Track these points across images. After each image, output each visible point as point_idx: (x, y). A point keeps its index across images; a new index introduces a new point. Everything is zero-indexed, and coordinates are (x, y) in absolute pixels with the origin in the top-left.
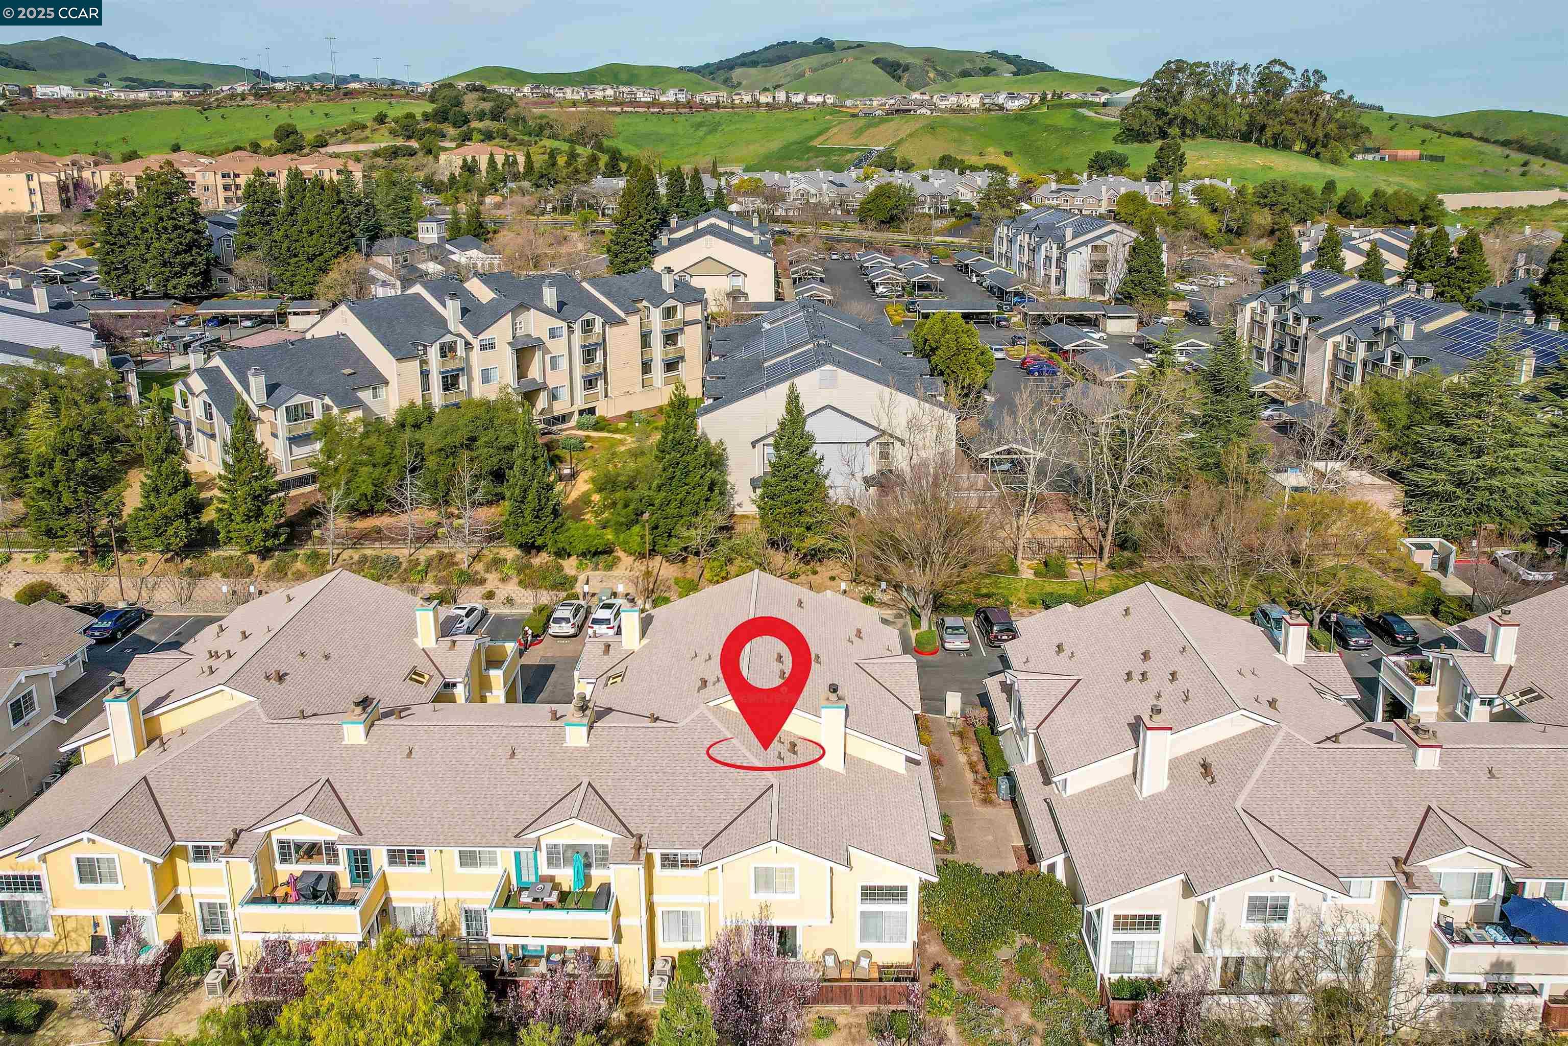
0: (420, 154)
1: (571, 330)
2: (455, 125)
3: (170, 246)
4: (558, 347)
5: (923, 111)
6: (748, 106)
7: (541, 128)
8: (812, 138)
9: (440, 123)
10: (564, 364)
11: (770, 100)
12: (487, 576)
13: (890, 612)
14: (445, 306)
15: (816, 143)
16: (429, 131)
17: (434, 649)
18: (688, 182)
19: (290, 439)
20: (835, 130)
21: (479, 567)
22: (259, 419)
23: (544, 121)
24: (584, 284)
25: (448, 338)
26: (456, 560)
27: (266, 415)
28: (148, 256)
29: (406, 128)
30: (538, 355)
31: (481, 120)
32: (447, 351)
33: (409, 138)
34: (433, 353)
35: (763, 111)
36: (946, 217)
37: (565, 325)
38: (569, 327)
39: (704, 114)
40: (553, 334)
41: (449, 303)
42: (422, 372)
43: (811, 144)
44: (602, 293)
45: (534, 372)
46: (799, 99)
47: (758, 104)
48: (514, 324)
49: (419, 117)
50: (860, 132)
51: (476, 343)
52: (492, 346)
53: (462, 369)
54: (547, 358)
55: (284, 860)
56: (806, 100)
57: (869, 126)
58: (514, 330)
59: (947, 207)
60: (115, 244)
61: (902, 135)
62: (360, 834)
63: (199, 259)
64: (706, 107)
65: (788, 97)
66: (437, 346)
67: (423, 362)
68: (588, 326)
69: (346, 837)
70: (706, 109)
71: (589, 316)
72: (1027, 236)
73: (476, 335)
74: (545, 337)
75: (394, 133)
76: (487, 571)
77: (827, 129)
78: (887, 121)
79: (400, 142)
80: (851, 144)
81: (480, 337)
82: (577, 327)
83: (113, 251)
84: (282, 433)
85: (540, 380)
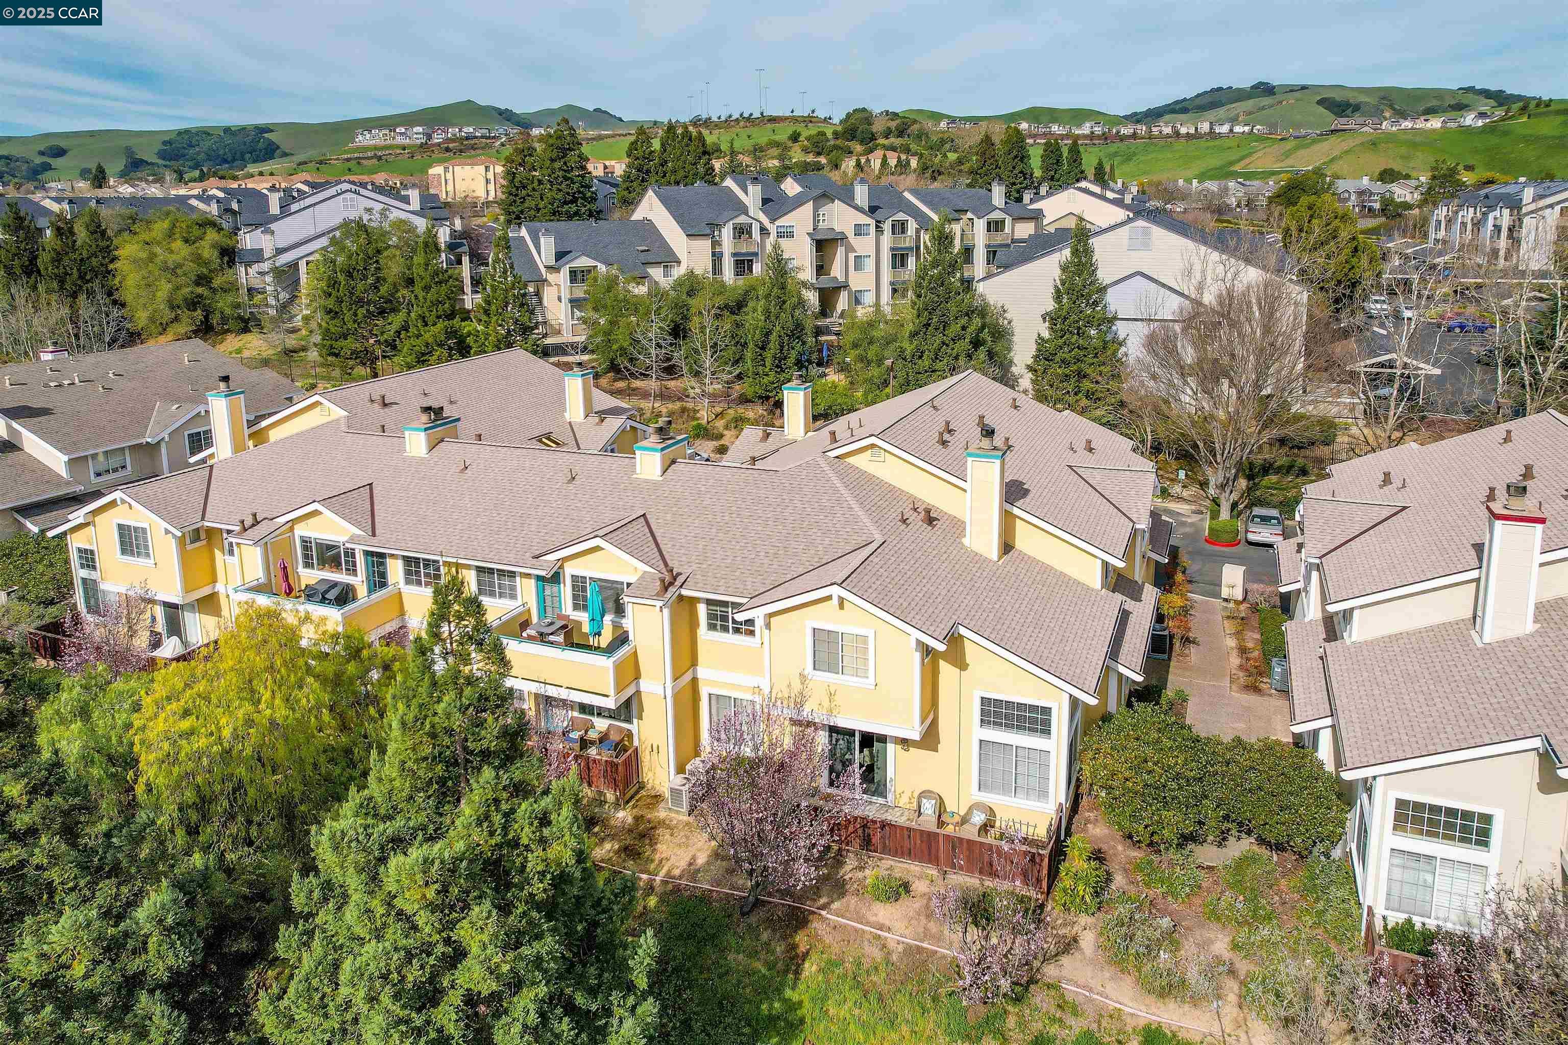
0: (827, 169)
1: (879, 229)
2: (862, 142)
3: (560, 196)
4: (864, 245)
5: (1366, 129)
6: (1168, 136)
7: (943, 142)
8: (1232, 163)
9: (848, 140)
10: (870, 264)
11: (1192, 131)
12: (726, 432)
13: (1187, 507)
14: (747, 194)
15: (1237, 168)
16: (836, 147)
17: (580, 424)
18: (1065, 154)
19: (571, 301)
20: (1260, 154)
21: (720, 424)
22: (546, 280)
23: (946, 136)
24: (907, 195)
25: (742, 219)
26: (698, 415)
27: (551, 277)
28: (541, 206)
29: (816, 144)
30: (840, 251)
31: (887, 137)
32: (742, 232)
33: (819, 154)
34: (727, 233)
35: (1183, 140)
36: (1375, 216)
37: (873, 223)
38: (877, 227)
39: (1120, 144)
40: (859, 230)
41: (750, 188)
42: (714, 254)
43: (1232, 169)
44: (923, 201)
45: (836, 271)
46: (1225, 129)
47: (1177, 134)
48: (816, 216)
49: (830, 135)
50: (1288, 154)
51: (772, 228)
52: (791, 235)
53: (756, 254)
54: (852, 256)
55: (308, 565)
56: (1231, 130)
57: (1297, 148)
58: (816, 220)
59: (1377, 206)
60: (516, 195)
61: (1336, 153)
62: (374, 535)
63: (583, 210)
64: (1123, 138)
65: (1211, 129)
66: (730, 225)
67: (716, 243)
68: (900, 228)
69: (359, 536)
70: (1122, 140)
71: (901, 216)
72: (1471, 210)
73: (773, 221)
74: (850, 234)
75: (806, 151)
76: (727, 427)
77: (1250, 154)
78: (1319, 141)
79: (810, 158)
80: (1276, 167)
81: (778, 223)
82: (887, 226)
83: (515, 201)
84: (566, 295)
85: (841, 278)
